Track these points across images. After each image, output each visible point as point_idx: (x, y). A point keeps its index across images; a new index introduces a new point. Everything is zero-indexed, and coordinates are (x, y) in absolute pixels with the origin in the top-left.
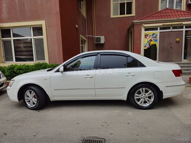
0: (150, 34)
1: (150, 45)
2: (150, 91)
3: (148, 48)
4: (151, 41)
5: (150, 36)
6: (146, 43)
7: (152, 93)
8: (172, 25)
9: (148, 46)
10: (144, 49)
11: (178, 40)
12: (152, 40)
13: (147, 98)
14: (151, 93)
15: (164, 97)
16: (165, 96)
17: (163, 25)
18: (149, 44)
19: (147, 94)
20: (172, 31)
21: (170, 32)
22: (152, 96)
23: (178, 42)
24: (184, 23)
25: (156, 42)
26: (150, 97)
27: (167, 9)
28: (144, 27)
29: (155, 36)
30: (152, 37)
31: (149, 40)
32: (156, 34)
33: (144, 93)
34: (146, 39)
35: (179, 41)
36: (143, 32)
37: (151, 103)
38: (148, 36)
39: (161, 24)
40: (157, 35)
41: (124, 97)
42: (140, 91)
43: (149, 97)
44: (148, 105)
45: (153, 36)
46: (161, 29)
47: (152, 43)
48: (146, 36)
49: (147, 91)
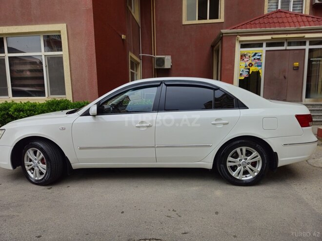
0: (250, 53)
1: (249, 72)
2: (255, 153)
3: (245, 78)
4: (251, 65)
5: (250, 56)
6: (243, 69)
7: (259, 157)
8: (286, 39)
9: (245, 74)
10: (240, 80)
11: (296, 64)
12: (253, 63)
13: (250, 166)
14: (257, 156)
15: (280, 164)
16: (282, 161)
17: (272, 38)
18: (248, 70)
19: (249, 158)
20: (286, 50)
21: (284, 51)
22: (259, 161)
23: (296, 69)
24: (307, 36)
25: (260, 68)
26: (254, 164)
27: (280, 11)
28: (240, 41)
29: (258, 57)
30: (253, 58)
31: (248, 63)
32: (260, 54)
33: (244, 156)
34: (243, 62)
35: (298, 67)
36: (238, 51)
37: (256, 174)
38: (247, 57)
39: (269, 37)
40: (261, 56)
41: (208, 164)
42: (236, 152)
43: (252, 162)
44: (251, 177)
45: (255, 57)
46: (268, 45)
47: (253, 69)
48: (243, 56)
49: (249, 153)
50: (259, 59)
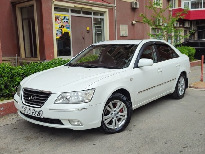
0: (61, 16)
1: (62, 33)
3: (60, 37)
4: (63, 27)
5: (61, 19)
6: (57, 30)
8: (82, 8)
9: (60, 35)
10: (57, 39)
11: (88, 28)
12: (64, 25)
17: (75, 6)
18: (61, 31)
20: (82, 17)
21: (80, 18)
23: (88, 32)
24: (94, 8)
25: (69, 29)
28: (55, 5)
29: (67, 21)
30: (63, 21)
31: (61, 25)
32: (68, 18)
34: (57, 23)
35: (89, 31)
36: (54, 13)
38: (60, 19)
39: (72, 5)
40: (68, 19)
45: (65, 20)
46: (73, 11)
47: (65, 30)
50: (67, 22)
